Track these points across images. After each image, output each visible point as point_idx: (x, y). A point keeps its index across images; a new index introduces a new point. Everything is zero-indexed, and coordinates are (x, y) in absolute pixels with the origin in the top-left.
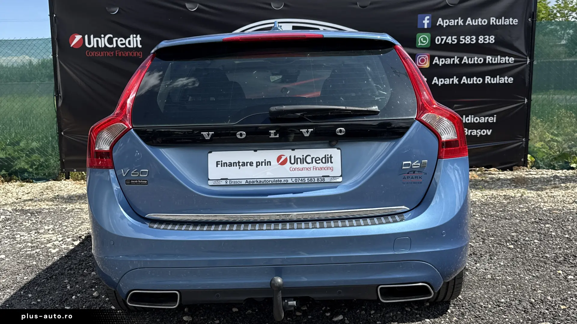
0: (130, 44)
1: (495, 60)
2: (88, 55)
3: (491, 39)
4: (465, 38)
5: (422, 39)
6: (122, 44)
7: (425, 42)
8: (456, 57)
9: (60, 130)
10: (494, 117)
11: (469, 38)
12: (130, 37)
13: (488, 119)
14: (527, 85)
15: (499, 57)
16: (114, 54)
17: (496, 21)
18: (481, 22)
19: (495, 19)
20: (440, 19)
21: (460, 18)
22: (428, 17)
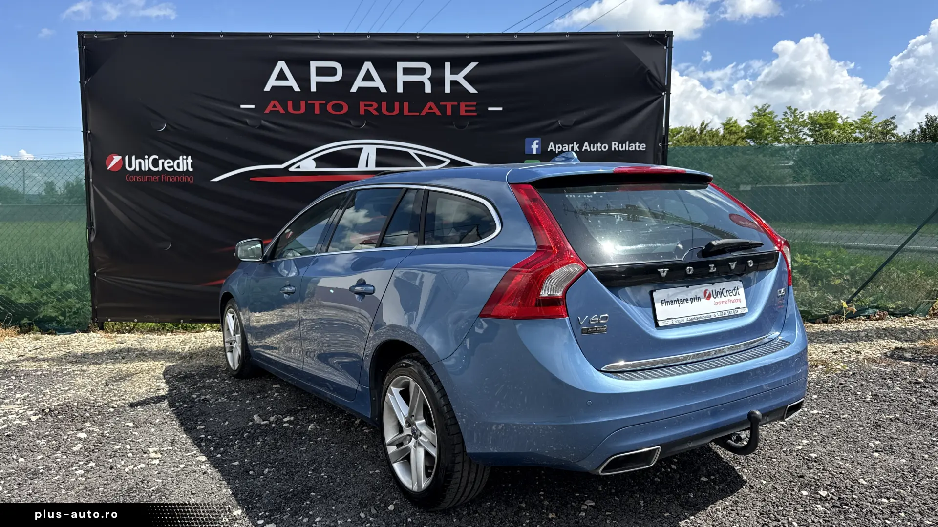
0: (178, 167)
2: (129, 179)
6: (169, 167)
9: (92, 270)
12: (179, 159)
16: (160, 178)
17: (618, 147)
18: (601, 147)
19: (617, 144)
20: (552, 144)
21: (575, 143)
22: (537, 141)
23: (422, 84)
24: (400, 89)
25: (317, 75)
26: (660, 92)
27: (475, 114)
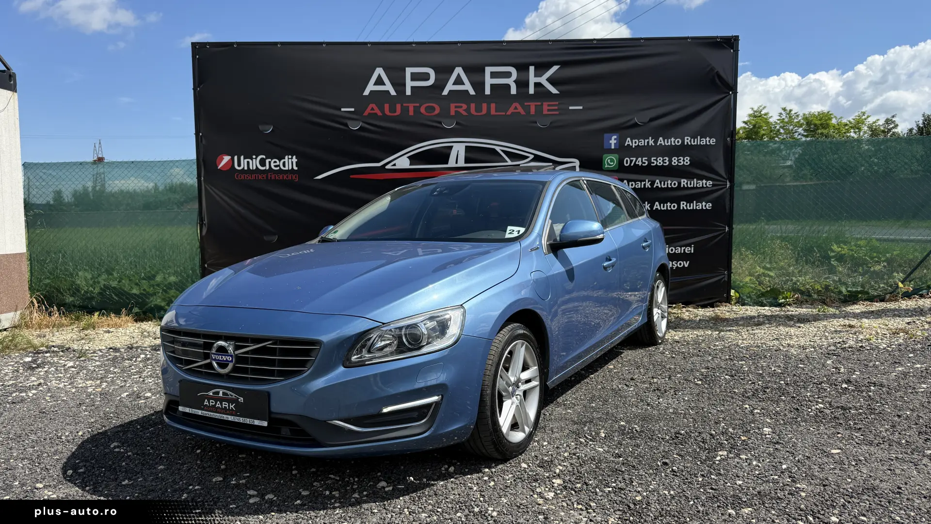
0: (284, 166)
1: (691, 184)
2: (238, 178)
3: (686, 161)
4: (656, 160)
5: (609, 161)
6: (276, 166)
7: (612, 163)
8: (647, 181)
9: (203, 261)
10: (691, 247)
11: (662, 159)
12: (284, 159)
13: (684, 250)
14: (727, 211)
15: (695, 180)
16: (267, 177)
17: (691, 141)
18: (674, 142)
19: (689, 139)
20: (629, 139)
21: (650, 138)
22: (615, 137)
23: (508, 87)
24: (488, 91)
25: (413, 79)
26: (728, 91)
27: (557, 113)
